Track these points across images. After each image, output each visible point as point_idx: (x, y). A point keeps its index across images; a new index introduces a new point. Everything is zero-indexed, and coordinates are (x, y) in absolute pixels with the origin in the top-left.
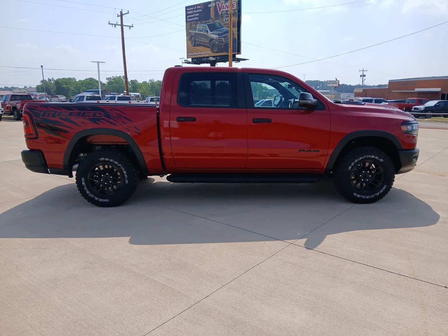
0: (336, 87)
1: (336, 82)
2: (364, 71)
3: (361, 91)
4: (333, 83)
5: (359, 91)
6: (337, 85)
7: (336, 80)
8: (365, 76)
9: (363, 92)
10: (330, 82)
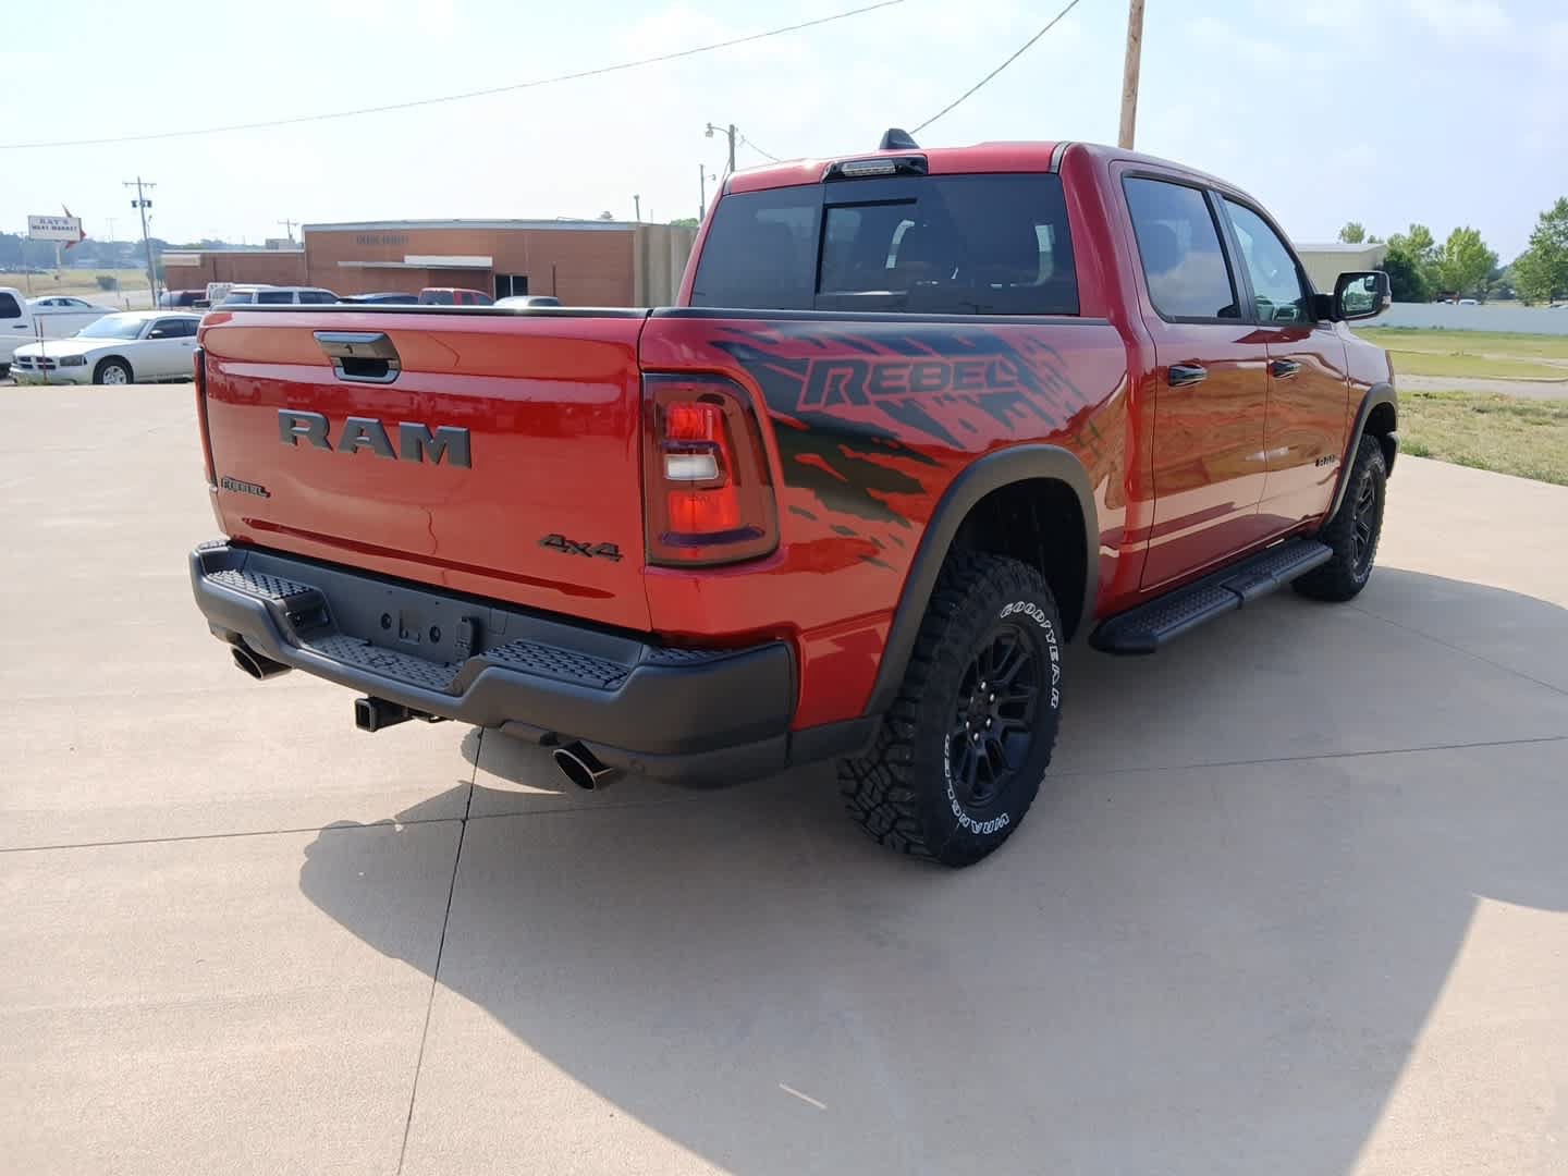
0: (71, 243)
1: (66, 222)
2: (142, 187)
3: (194, 260)
4: (54, 228)
5: (185, 260)
6: (75, 236)
7: (69, 215)
8: (150, 204)
9: (203, 265)
10: (42, 221)
